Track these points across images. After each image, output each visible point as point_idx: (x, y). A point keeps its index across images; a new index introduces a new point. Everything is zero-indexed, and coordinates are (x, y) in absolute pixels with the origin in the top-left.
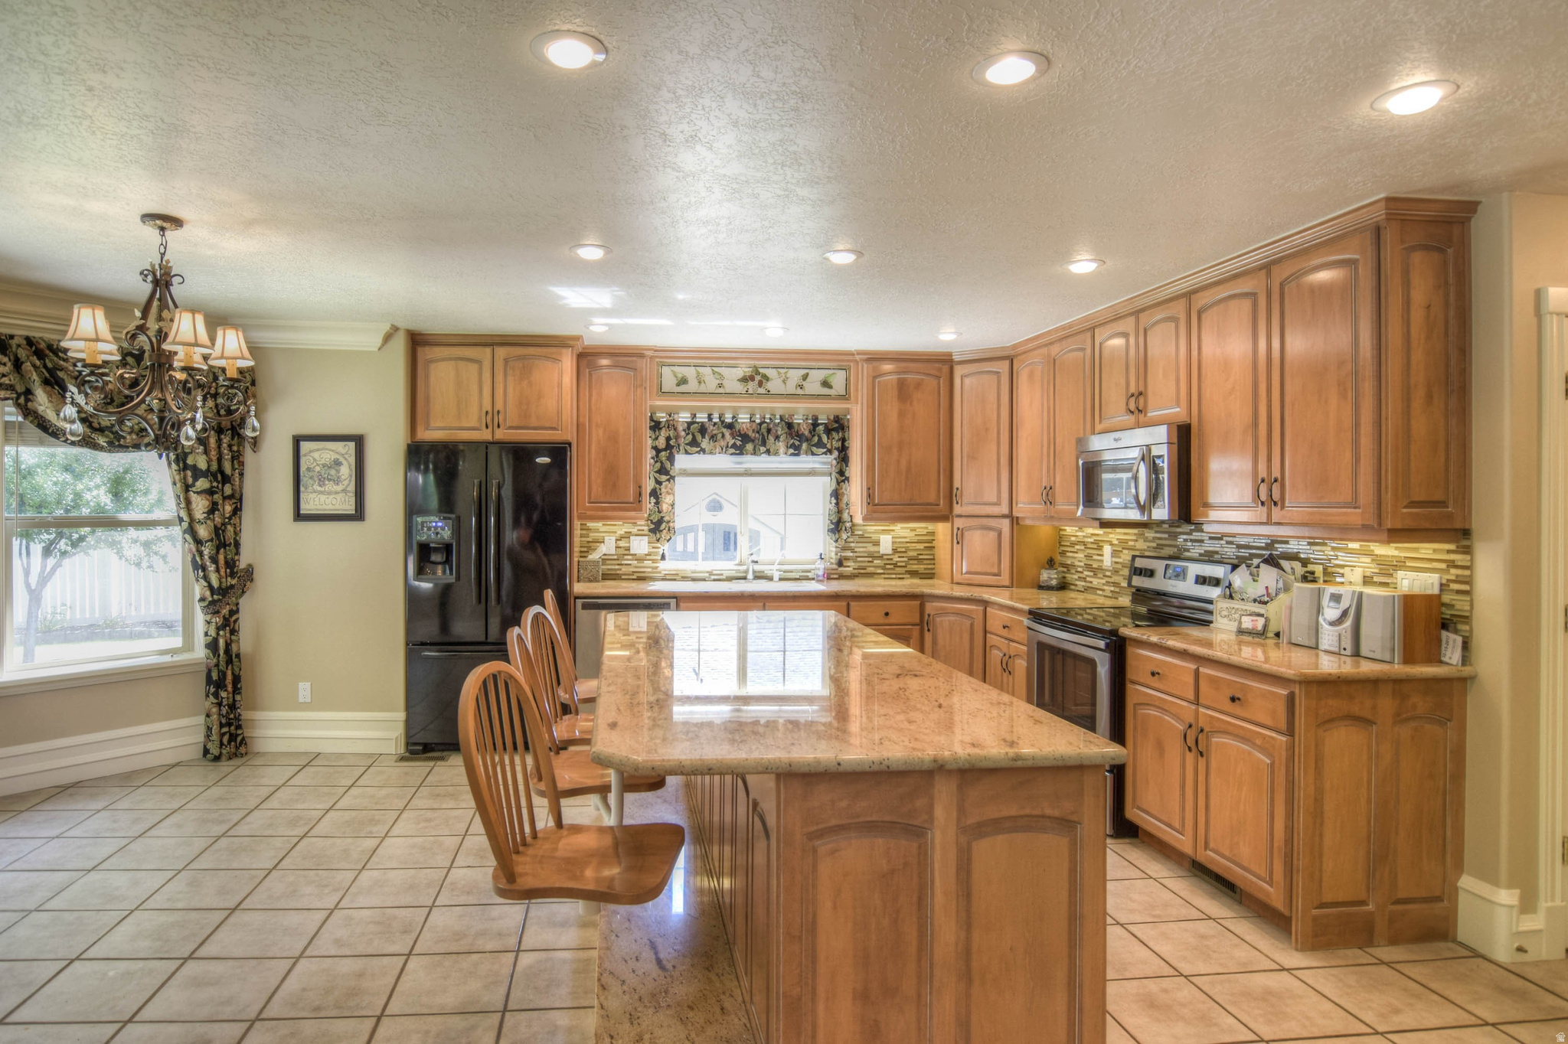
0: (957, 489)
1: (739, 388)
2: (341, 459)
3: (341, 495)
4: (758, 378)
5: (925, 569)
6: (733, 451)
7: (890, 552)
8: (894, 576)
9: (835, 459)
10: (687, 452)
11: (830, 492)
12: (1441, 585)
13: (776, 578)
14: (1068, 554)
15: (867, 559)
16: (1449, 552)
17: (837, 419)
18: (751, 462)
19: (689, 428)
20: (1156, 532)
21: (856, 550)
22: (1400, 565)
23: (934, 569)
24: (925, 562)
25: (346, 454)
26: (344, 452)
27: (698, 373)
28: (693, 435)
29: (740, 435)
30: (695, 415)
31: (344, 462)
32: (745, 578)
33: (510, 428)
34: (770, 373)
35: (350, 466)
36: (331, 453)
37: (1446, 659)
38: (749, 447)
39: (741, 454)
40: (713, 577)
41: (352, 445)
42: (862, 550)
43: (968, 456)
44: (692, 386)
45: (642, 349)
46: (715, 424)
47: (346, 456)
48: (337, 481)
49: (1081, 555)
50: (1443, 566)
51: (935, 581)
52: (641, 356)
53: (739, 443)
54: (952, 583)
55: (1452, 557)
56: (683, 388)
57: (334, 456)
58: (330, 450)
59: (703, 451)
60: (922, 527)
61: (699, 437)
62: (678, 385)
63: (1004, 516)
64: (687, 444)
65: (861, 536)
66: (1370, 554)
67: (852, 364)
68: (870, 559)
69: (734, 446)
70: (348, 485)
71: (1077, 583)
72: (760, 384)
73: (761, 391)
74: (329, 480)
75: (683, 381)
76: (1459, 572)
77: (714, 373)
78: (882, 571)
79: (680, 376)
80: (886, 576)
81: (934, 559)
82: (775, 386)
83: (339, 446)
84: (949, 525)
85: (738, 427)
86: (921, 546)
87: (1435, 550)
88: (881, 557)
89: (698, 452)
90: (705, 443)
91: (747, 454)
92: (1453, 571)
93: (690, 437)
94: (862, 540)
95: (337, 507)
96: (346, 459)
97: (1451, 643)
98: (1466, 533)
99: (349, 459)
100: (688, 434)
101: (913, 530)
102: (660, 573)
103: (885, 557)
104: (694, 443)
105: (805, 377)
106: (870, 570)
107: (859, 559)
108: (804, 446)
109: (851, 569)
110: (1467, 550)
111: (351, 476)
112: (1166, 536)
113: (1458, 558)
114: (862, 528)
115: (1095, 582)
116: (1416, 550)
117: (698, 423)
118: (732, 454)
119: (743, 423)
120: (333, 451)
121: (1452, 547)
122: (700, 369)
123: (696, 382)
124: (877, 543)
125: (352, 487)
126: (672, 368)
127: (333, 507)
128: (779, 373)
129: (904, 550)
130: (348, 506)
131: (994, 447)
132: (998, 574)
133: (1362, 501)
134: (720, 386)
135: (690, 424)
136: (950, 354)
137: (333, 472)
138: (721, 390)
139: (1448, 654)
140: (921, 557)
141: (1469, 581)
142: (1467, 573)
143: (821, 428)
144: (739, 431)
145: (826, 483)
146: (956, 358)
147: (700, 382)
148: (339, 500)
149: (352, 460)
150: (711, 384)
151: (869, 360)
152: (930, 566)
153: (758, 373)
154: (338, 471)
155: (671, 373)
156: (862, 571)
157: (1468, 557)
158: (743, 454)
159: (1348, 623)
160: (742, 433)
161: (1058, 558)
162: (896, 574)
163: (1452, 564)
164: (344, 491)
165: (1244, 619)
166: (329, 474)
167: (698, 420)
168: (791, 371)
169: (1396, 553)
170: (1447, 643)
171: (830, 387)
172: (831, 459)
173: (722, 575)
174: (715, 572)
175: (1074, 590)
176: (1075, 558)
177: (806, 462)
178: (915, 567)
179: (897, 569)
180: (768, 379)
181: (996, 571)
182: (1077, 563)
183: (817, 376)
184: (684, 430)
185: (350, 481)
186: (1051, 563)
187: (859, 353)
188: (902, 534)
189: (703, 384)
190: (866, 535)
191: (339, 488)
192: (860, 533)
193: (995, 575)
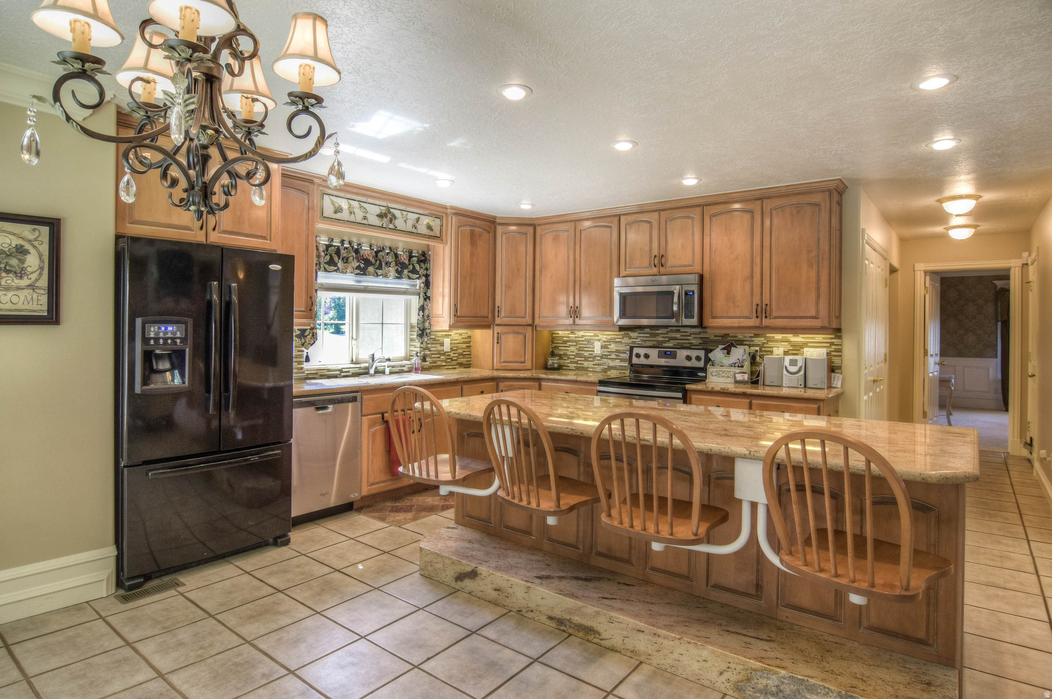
0: (498, 307)
1: (377, 222)
2: (27, 246)
3: (26, 292)
4: (389, 216)
5: (467, 361)
6: (358, 271)
7: (449, 350)
8: (451, 367)
9: (423, 283)
10: (326, 270)
11: (418, 308)
12: (827, 353)
13: (387, 371)
14: (560, 348)
15: (437, 356)
16: (831, 338)
17: (424, 254)
18: (370, 281)
19: (327, 250)
20: (639, 333)
21: (432, 349)
22: (805, 345)
23: (470, 361)
24: (467, 356)
25: (36, 240)
26: (31, 237)
27: (350, 205)
28: (331, 256)
29: (363, 260)
30: (333, 240)
31: (32, 250)
32: (367, 373)
33: (225, 232)
34: (397, 213)
35: (40, 256)
36: (11, 237)
37: (834, 386)
38: (371, 269)
39: (365, 274)
40: (342, 374)
41: (45, 230)
42: (434, 349)
43: (506, 286)
44: (345, 215)
45: (311, 176)
46: (346, 248)
47: (36, 243)
48: (21, 274)
49: (572, 348)
50: (828, 345)
51: (472, 369)
52: (311, 182)
53: (362, 266)
54: (493, 369)
55: (833, 341)
56: (338, 216)
57: (16, 242)
58: (10, 233)
59: (337, 270)
60: (468, 332)
61: (336, 258)
62: (336, 212)
63: (529, 325)
64: (326, 263)
65: (434, 339)
66: (789, 341)
67: (444, 215)
68: (439, 356)
69: (358, 268)
70: (37, 280)
71: (569, 365)
72: (391, 221)
73: (391, 226)
74: (8, 272)
75: (338, 210)
76: (836, 347)
77: (361, 207)
78: (444, 364)
79: (337, 205)
80: (447, 367)
81: (470, 354)
82: (399, 223)
83: (26, 230)
84: (490, 332)
85: (362, 253)
86: (464, 346)
87: (823, 338)
88: (444, 354)
89: (336, 271)
90: (340, 264)
91: (369, 275)
92: (833, 347)
93: (328, 257)
94: (434, 342)
95: (20, 306)
96: (34, 247)
97: (836, 378)
98: (839, 330)
99: (41, 248)
100: (326, 255)
101: (461, 335)
102: (304, 373)
103: (447, 354)
104: (331, 262)
105: (418, 220)
106: (439, 363)
107: (433, 356)
108: (406, 272)
109: (428, 363)
110: (840, 337)
111: (42, 268)
112: (648, 335)
113: (835, 341)
114: (435, 333)
115: (586, 364)
116: (813, 338)
117: (335, 246)
118: (357, 274)
119: (365, 250)
120: (14, 234)
121: (833, 336)
122: (352, 202)
123: (348, 212)
124: (442, 344)
125: (44, 282)
126: (331, 197)
127: (14, 307)
128: (402, 214)
129: (456, 348)
130: (39, 304)
131: (523, 281)
132: (524, 362)
133: (821, 316)
134: (365, 218)
135: (328, 247)
136: (495, 218)
137: (14, 262)
138: (365, 222)
139: (835, 382)
140: (464, 353)
141: (840, 351)
142: (840, 347)
143: (415, 259)
144: (363, 256)
145: (415, 301)
146: (498, 221)
147: (351, 213)
148: (22, 298)
149: (45, 248)
150: (359, 217)
151: (456, 214)
152: (469, 359)
153: (390, 212)
154: (22, 261)
155: (329, 201)
156: (434, 364)
157: (840, 341)
158: (366, 275)
159: (802, 372)
160: (365, 257)
161: (556, 352)
162: (451, 365)
163: (832, 344)
164: (32, 287)
165: (737, 375)
166: (7, 264)
167: (334, 244)
168: (409, 214)
169: (802, 340)
170: (834, 378)
171: (432, 230)
172: (419, 283)
173: (349, 372)
174: (344, 370)
175: (567, 369)
176: (568, 350)
177: (404, 284)
178: (461, 360)
179: (453, 362)
180: (395, 218)
181: (523, 360)
182: (569, 353)
183: (425, 220)
184: (324, 251)
185: (41, 274)
186: (553, 354)
187: (452, 208)
188: (456, 338)
189: (353, 215)
190: (437, 339)
191: (25, 282)
192: (433, 337)
193: (522, 363)
